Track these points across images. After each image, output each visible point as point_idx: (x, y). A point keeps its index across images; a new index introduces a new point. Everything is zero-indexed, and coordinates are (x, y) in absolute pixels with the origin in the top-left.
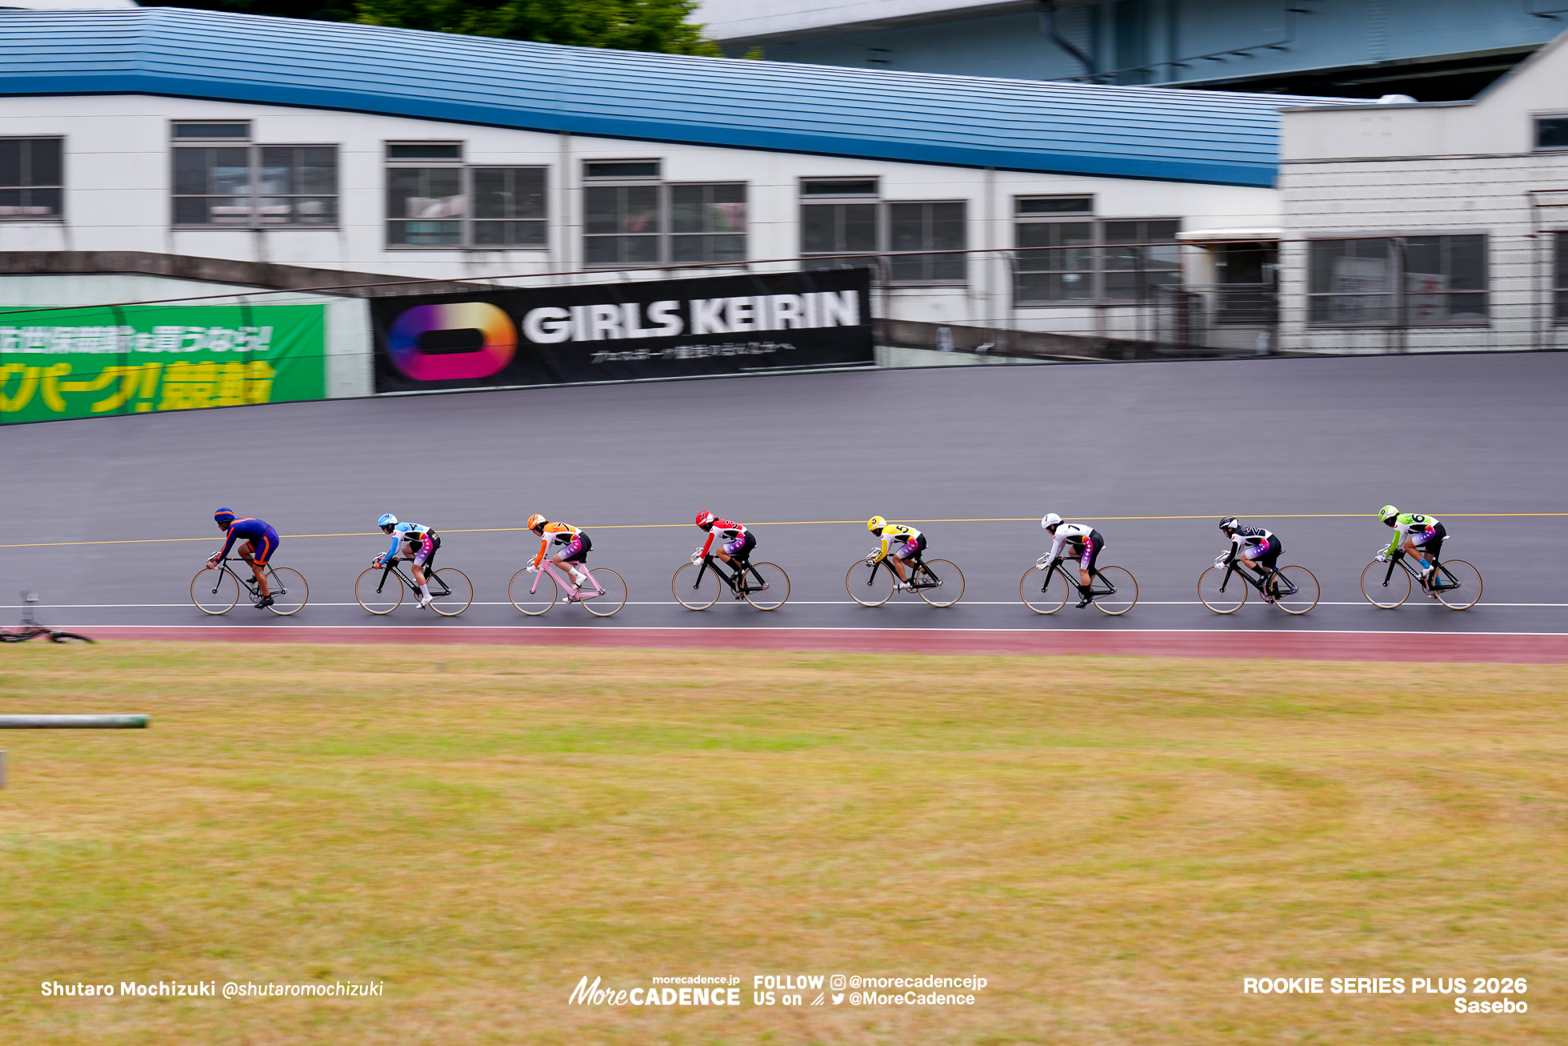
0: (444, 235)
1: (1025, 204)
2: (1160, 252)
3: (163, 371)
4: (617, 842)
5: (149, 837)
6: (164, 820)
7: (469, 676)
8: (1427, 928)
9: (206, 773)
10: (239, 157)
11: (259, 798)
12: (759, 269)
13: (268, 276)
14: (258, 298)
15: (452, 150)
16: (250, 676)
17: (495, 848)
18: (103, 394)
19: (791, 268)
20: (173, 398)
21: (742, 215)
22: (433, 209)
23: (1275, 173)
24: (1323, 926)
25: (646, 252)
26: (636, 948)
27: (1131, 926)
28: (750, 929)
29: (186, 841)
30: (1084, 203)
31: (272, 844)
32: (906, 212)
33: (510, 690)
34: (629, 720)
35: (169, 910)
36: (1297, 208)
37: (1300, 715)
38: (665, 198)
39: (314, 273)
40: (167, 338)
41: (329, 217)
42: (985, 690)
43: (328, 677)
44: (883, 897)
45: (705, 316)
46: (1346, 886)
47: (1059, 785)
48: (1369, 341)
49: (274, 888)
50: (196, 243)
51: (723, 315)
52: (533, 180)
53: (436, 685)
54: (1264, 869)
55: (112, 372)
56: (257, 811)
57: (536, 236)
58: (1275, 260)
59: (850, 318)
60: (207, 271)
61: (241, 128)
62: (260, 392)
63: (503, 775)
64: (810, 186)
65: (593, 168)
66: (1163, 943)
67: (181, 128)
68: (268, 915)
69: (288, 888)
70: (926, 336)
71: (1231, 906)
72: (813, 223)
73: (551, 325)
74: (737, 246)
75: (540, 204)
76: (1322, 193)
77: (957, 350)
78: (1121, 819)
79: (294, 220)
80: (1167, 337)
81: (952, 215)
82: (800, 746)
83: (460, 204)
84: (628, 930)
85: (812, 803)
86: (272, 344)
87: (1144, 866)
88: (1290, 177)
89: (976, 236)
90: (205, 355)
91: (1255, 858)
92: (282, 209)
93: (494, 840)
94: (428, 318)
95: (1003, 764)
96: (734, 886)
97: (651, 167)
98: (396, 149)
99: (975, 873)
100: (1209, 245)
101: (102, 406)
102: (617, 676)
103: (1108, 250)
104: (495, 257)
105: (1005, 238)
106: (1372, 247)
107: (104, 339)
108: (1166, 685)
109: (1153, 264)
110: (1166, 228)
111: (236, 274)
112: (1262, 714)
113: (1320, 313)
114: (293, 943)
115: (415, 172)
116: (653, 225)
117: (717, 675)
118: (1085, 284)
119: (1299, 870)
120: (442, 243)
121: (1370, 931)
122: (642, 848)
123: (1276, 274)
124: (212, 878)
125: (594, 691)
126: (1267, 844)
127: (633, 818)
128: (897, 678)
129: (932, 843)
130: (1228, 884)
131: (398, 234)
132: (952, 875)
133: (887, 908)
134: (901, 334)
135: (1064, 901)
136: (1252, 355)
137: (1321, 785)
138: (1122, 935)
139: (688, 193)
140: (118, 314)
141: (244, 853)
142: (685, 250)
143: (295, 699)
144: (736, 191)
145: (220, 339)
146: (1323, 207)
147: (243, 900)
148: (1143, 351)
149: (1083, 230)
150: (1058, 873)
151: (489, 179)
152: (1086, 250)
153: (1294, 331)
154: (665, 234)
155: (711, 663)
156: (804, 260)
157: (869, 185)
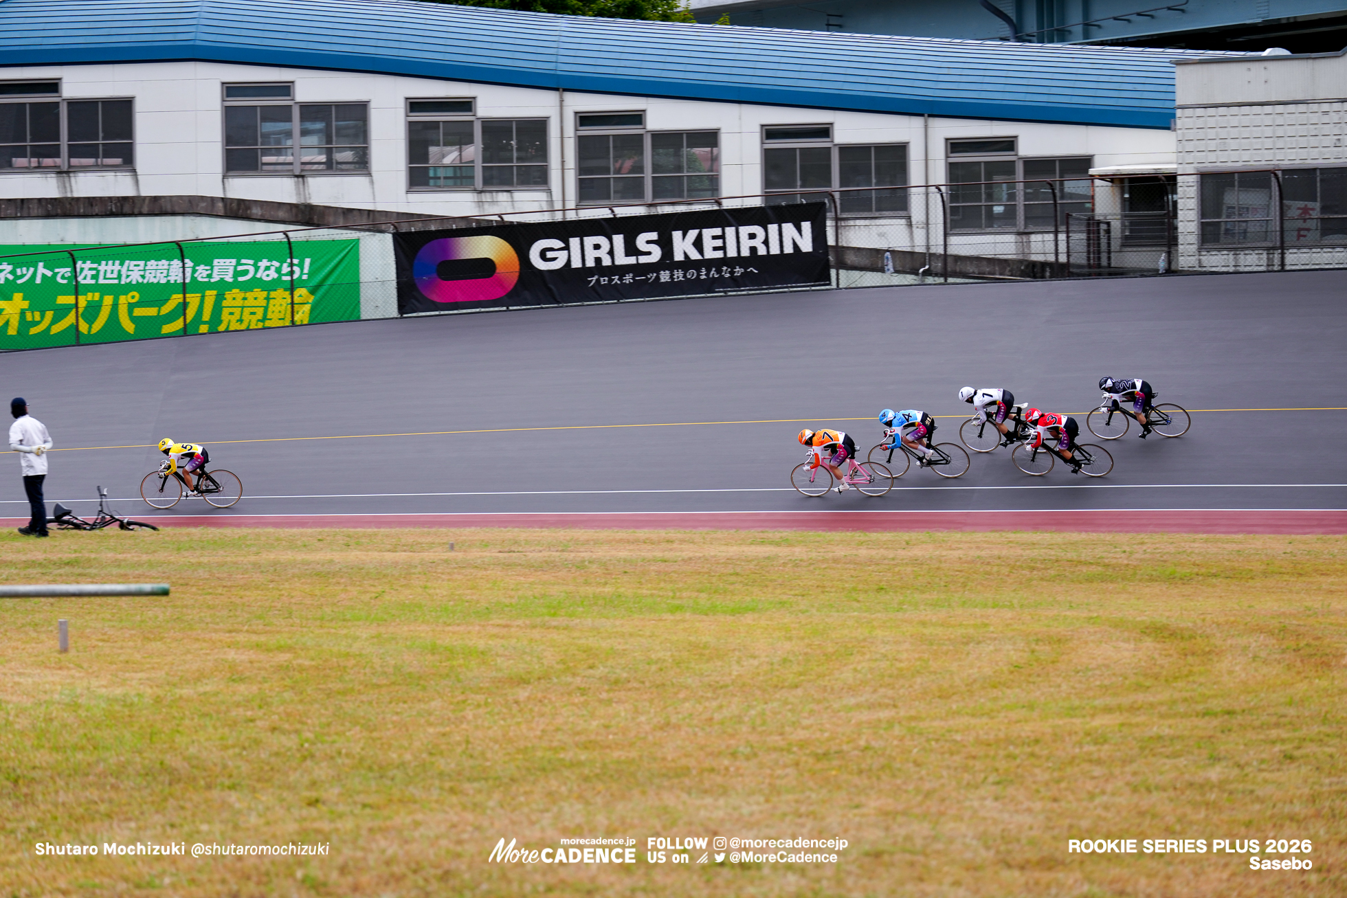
0: (459, 178)
1: (955, 146)
2: (1073, 186)
3: (220, 298)
4: (583, 691)
5: (186, 691)
6: (200, 677)
7: (475, 554)
8: (1264, 756)
9: (241, 638)
10: (283, 114)
11: (283, 657)
12: (727, 204)
13: (308, 215)
14: (299, 234)
15: (466, 105)
16: (288, 556)
17: (480, 698)
18: (170, 318)
19: (757, 202)
20: (229, 320)
21: (715, 160)
22: (451, 157)
23: (1174, 116)
24: (1176, 755)
25: (632, 190)
26: (586, 779)
27: (1011, 757)
28: (684, 761)
29: (216, 694)
30: (1009, 144)
31: (287, 695)
32: (855, 154)
33: (508, 566)
34: (608, 589)
35: (192, 750)
36: (1189, 146)
37: (1185, 580)
38: (648, 143)
39: (348, 212)
40: (224, 268)
41: (362, 164)
42: (915, 561)
43: (354, 556)
44: (802, 734)
45: (683, 245)
46: (1201, 722)
47: (968, 640)
48: (1253, 261)
49: (284, 732)
50: (246, 188)
51: (698, 244)
52: (535, 130)
53: (446, 561)
54: (1133, 709)
55: (177, 298)
56: (278, 668)
57: (538, 178)
58: (1174, 192)
59: (806, 245)
60: (256, 211)
61: (285, 89)
62: (302, 315)
63: (497, 636)
64: (771, 133)
65: (585, 119)
66: (1037, 771)
67: (231, 90)
68: (277, 754)
69: (297, 732)
70: (873, 260)
71: (1100, 739)
72: (774, 164)
73: (549, 255)
74: (712, 184)
75: (542, 151)
76: (1212, 134)
77: (897, 271)
78: (1016, 668)
79: (331, 167)
80: (1080, 258)
81: (895, 155)
82: (753, 610)
83: (473, 152)
84: (580, 764)
85: (754, 657)
86: (311, 274)
87: (1031, 707)
88: (1183, 119)
89: (916, 175)
90: (255, 283)
91: (1126, 700)
92: (323, 158)
93: (480, 690)
94: (446, 250)
95: (923, 624)
96: (677, 727)
97: (637, 118)
98: (415, 105)
99: (884, 714)
100: (1115, 179)
101: (167, 329)
102: (601, 553)
103: (1027, 185)
104: (503, 197)
105: (939, 175)
106: (1255, 179)
107: (167, 271)
108: (1072, 555)
109: (1072, 196)
110: (1080, 165)
111: (281, 214)
112: (1151, 579)
113: (1210, 236)
114: (293, 777)
115: (435, 125)
116: (639, 168)
117: (688, 551)
118: (1010, 213)
119: (1164, 709)
120: (455, 185)
121: (1215, 759)
122: (604, 696)
123: (1175, 203)
124: (234, 724)
125: (581, 566)
126: (1139, 687)
127: (600, 671)
128: (840, 552)
129: (852, 689)
130: (1097, 722)
131: (419, 178)
132: (865, 716)
133: (803, 744)
134: (851, 258)
135: (958, 737)
136: (1155, 273)
137: (1192, 637)
138: (1002, 765)
139: (668, 140)
140: (180, 250)
141: (264, 703)
142: (663, 189)
143: (324, 575)
144: (710, 138)
145: (268, 270)
146: (1212, 145)
147: (257, 742)
148: (1059, 271)
149: (1008, 168)
150: (957, 713)
151: (497, 130)
152: (1012, 185)
153: (1188, 252)
154: (648, 175)
155: (682, 541)
156: (766, 196)
157: (824, 131)
